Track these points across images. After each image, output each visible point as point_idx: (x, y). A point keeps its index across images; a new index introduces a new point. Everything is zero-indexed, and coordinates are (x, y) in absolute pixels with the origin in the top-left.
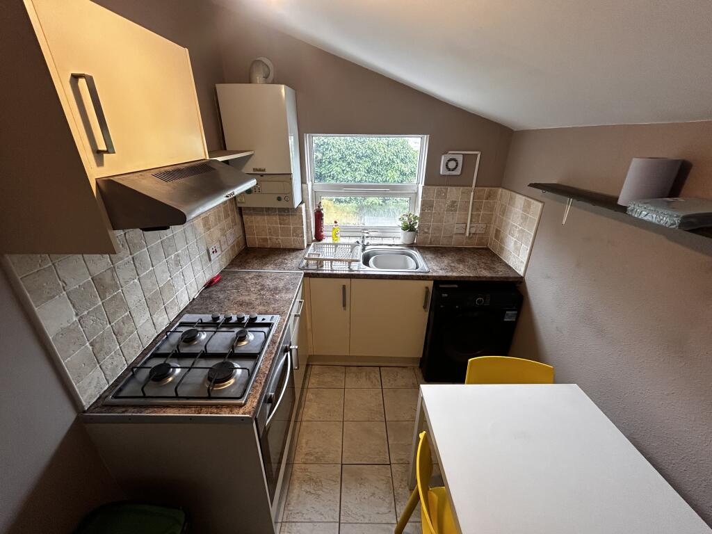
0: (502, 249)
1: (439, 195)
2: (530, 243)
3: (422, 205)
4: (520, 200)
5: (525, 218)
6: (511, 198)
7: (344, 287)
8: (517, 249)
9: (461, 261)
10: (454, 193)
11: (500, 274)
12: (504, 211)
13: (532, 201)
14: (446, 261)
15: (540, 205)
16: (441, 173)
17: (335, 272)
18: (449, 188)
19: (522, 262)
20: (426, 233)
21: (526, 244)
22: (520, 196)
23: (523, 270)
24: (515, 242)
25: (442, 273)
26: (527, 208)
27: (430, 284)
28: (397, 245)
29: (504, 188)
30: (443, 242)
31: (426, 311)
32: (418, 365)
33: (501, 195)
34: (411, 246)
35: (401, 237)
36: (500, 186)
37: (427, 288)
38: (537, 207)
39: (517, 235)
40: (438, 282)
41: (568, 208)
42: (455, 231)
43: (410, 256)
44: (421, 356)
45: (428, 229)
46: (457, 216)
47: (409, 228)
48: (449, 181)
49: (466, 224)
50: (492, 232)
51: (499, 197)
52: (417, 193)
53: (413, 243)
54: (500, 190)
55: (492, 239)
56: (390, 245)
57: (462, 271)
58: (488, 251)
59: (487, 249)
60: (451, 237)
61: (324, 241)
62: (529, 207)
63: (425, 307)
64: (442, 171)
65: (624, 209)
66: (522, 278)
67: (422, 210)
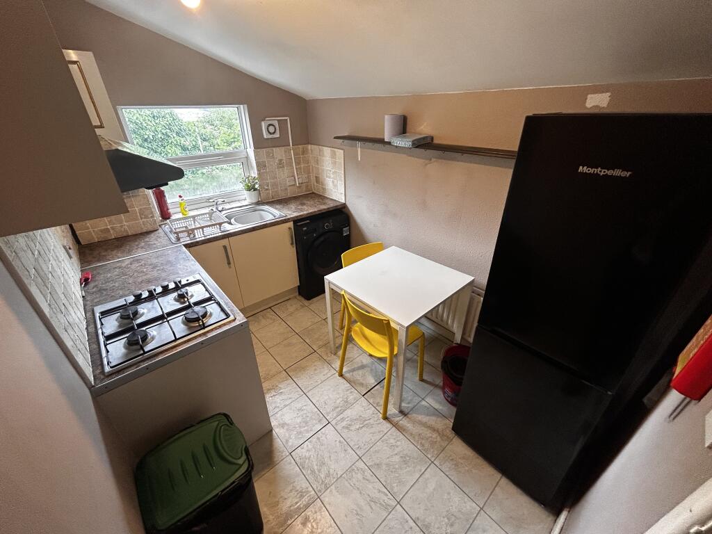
0: (324, 189)
1: (268, 156)
2: (343, 179)
3: (258, 166)
4: (327, 151)
5: (335, 163)
6: (320, 151)
7: (225, 247)
8: (335, 186)
9: (303, 204)
10: (279, 153)
11: (332, 205)
12: (317, 162)
13: (336, 150)
14: (293, 206)
15: (342, 151)
16: (265, 137)
17: (208, 237)
18: (274, 149)
19: (342, 194)
20: (267, 189)
21: (341, 180)
22: (327, 148)
23: (343, 198)
24: (333, 182)
25: (295, 214)
26: (333, 155)
27: (291, 224)
28: (246, 206)
29: (311, 144)
30: (282, 195)
31: (293, 247)
32: (298, 293)
33: (311, 150)
34: (258, 203)
35: (247, 198)
36: (308, 143)
37: (290, 228)
38: (340, 153)
39: (332, 176)
40: (296, 221)
41: (359, 149)
42: (288, 184)
43: (263, 210)
44: (299, 284)
45: (268, 186)
46: (286, 171)
47: (251, 188)
48: (274, 143)
49: (294, 176)
50: (313, 179)
51: (310, 151)
52: (247, 158)
53: (259, 201)
54: (309, 146)
55: (314, 185)
56: (241, 207)
57: (309, 209)
58: (314, 194)
59: (313, 193)
60: (286, 189)
61: (173, 217)
62: (335, 154)
63: (292, 244)
64: (265, 135)
65: (389, 143)
66: (345, 204)
67: (258, 170)
